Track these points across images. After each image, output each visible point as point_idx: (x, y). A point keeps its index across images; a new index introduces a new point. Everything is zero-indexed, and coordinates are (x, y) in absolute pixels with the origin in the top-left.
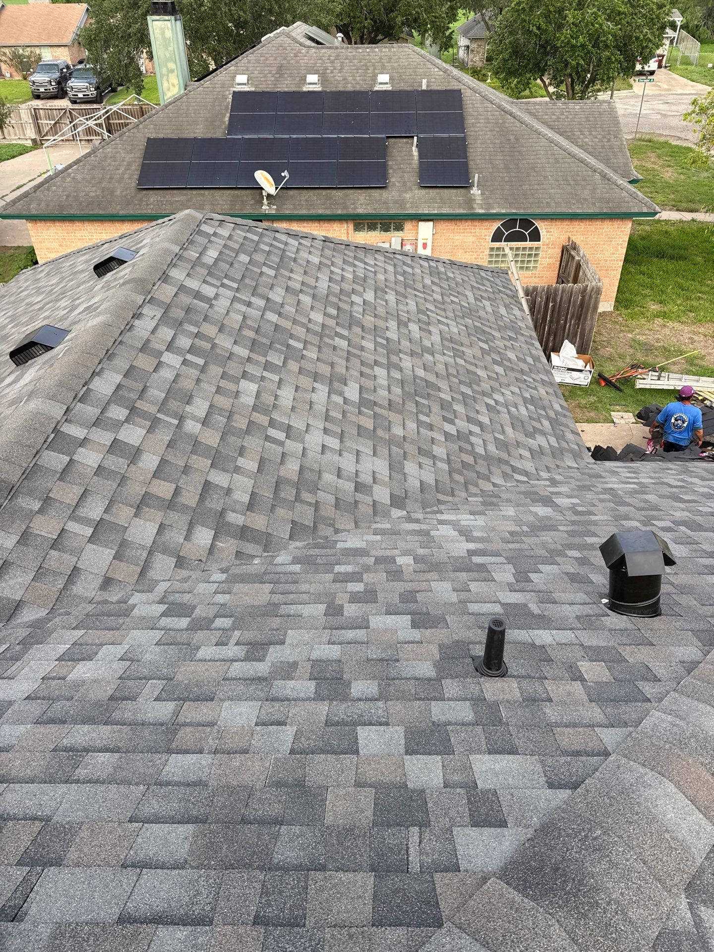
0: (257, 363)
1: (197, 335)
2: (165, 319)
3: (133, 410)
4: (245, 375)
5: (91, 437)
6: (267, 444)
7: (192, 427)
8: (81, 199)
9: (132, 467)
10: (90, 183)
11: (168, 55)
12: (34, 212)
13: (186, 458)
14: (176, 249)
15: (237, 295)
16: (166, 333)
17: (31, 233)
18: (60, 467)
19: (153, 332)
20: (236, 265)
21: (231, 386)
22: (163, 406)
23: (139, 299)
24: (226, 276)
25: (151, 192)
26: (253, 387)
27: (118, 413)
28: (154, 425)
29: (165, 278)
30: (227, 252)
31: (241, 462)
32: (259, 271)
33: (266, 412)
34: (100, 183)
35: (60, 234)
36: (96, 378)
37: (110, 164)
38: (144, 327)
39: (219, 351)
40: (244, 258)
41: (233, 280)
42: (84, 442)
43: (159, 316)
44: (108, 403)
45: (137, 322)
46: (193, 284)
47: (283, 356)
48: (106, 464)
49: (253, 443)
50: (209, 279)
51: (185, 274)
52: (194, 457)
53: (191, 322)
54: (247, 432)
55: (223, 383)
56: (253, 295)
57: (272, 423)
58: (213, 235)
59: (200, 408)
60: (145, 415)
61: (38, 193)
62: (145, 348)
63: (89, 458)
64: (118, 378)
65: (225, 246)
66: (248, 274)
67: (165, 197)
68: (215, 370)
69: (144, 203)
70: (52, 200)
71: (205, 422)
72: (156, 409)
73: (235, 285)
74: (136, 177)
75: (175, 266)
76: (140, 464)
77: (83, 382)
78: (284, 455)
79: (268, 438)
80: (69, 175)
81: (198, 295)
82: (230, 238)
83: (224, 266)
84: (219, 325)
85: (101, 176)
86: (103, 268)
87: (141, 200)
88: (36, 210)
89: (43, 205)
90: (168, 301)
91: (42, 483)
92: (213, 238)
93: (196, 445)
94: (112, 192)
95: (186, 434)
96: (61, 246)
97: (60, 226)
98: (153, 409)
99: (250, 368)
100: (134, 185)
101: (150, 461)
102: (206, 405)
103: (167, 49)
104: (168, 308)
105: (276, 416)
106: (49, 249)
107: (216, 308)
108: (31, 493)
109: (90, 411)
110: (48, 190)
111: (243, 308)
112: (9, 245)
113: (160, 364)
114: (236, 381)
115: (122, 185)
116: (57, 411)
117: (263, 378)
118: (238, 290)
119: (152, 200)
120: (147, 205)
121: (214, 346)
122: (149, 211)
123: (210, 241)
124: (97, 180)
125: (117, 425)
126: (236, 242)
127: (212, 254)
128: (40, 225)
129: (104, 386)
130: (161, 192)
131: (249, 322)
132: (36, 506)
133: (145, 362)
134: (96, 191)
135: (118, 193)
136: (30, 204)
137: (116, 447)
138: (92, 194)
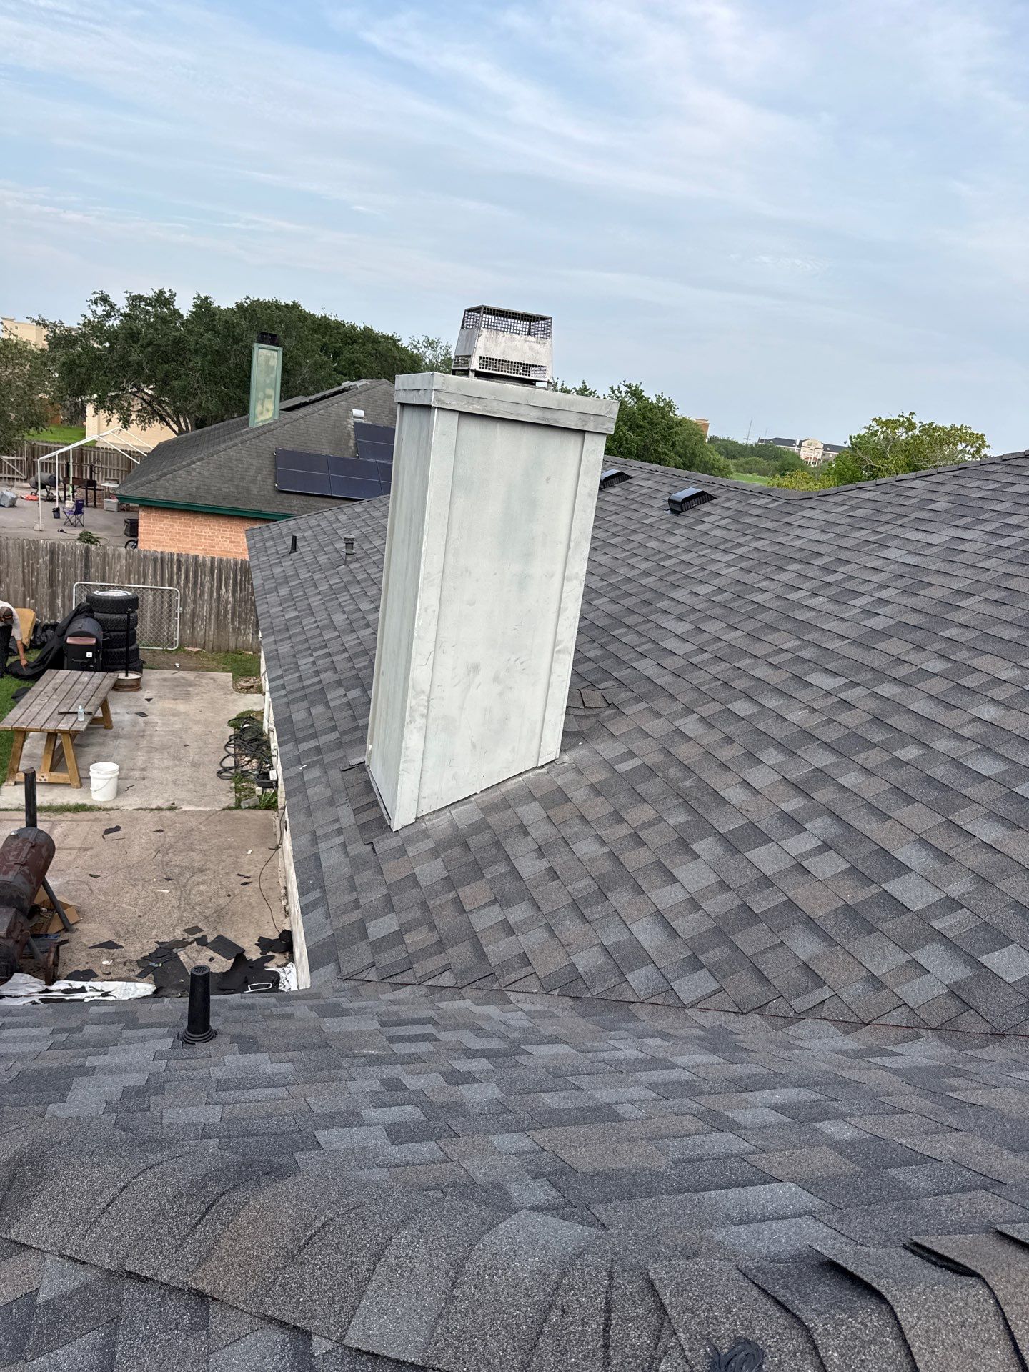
11: (268, 381)
12: (162, 498)
17: (141, 522)
25: (292, 496)
37: (237, 467)
67: (307, 502)
69: (287, 504)
70: (181, 490)
74: (270, 480)
87: (281, 501)
88: (165, 496)
89: (171, 492)
94: (248, 490)
96: (172, 540)
97: (179, 519)
100: (270, 487)
103: (268, 375)
115: (257, 486)
119: (294, 503)
120: (291, 507)
128: (154, 514)
130: (303, 497)
134: (229, 488)
135: (255, 493)
136: (155, 490)
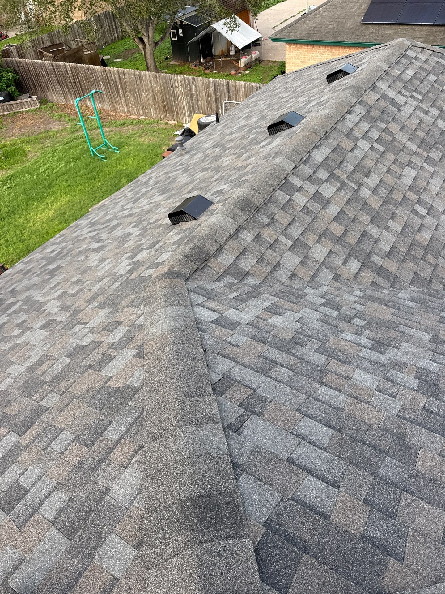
0: (421, 156)
1: (384, 130)
2: (366, 117)
3: (332, 174)
4: (410, 163)
5: (304, 187)
6: (412, 215)
7: (365, 192)
8: (323, 30)
9: (323, 211)
10: (331, 18)
12: (292, 38)
13: (356, 212)
14: (386, 67)
15: (420, 105)
16: (365, 126)
17: (287, 52)
18: (284, 202)
19: (356, 125)
20: (425, 83)
21: (398, 170)
22: (350, 176)
23: (353, 100)
24: (416, 90)
25: (370, 26)
26: (413, 173)
27: (323, 174)
28: (343, 186)
29: (374, 87)
30: (421, 72)
31: (391, 223)
32: (441, 89)
33: (417, 192)
34: (338, 18)
35: (303, 54)
36: (316, 150)
38: (351, 120)
39: (396, 144)
40: (432, 78)
41: (420, 93)
42: (300, 189)
43: (363, 114)
44: (319, 167)
45: (348, 116)
46: (391, 94)
47: (441, 154)
48: (309, 206)
49: (403, 213)
50: (403, 91)
51: (387, 86)
52: (361, 213)
53: (382, 121)
54: (401, 204)
55: (393, 167)
56: (431, 106)
57: (420, 201)
58: (414, 59)
59: (373, 181)
60: (338, 179)
61: (297, 24)
62: (349, 135)
63: (300, 200)
64: (328, 152)
65: (421, 68)
66: (432, 90)
67: (378, 30)
68: (390, 157)
69: (363, 34)
70: (305, 30)
71: (374, 191)
72: (346, 176)
73: (420, 97)
74: (363, 14)
75: (382, 79)
76: (328, 210)
77: (307, 151)
78: (422, 226)
79: (414, 211)
80: (320, 12)
81: (392, 102)
82: (426, 62)
83: (416, 82)
84: (402, 125)
85: (339, 13)
86: (332, 77)
87: (361, 32)
88: (294, 36)
89: (299, 32)
90: (371, 104)
91: (272, 209)
92: (414, 61)
93: (365, 204)
94: (344, 25)
95: (360, 197)
96: (301, 62)
97: (305, 48)
98: (344, 176)
99: (415, 159)
100: (360, 20)
101: (333, 210)
102: (378, 180)
104: (370, 108)
105: (424, 197)
106: (294, 63)
107: (402, 113)
108: (265, 213)
109: (307, 170)
110: (304, 22)
111: (422, 115)
112: (271, 60)
113: (355, 147)
114: (403, 166)
115: (352, 21)
116: (289, 167)
117: (422, 168)
118: (421, 101)
119: (369, 32)
120: (365, 36)
121: (394, 139)
122: (365, 41)
123: (411, 63)
124: (336, 16)
125: (320, 182)
126: (430, 65)
127: (411, 72)
128: (293, 47)
129: (319, 156)
130: (377, 26)
131: (423, 126)
132: (266, 221)
133: (346, 144)
134: (333, 25)
135: (348, 26)
136: (291, 32)
137: (317, 196)
138: (331, 26)
